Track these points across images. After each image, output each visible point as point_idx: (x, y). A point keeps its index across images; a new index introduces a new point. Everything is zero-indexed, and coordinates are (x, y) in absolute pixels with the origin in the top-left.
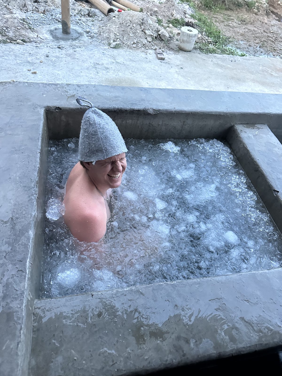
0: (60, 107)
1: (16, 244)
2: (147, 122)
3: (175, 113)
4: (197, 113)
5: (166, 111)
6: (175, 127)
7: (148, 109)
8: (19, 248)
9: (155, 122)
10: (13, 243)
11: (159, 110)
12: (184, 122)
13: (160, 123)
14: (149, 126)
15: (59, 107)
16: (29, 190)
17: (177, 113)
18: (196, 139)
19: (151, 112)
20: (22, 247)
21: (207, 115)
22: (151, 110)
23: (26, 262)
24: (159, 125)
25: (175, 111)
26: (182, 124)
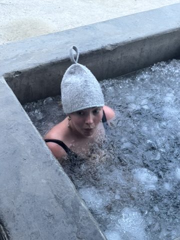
0: (19, 70)
1: (78, 221)
2: (106, 60)
3: (132, 43)
4: (153, 36)
5: (124, 43)
6: (134, 57)
7: (106, 46)
8: (84, 223)
9: (114, 58)
10: (75, 221)
11: (117, 44)
12: (142, 49)
13: (119, 57)
14: (109, 63)
15: (18, 72)
16: (52, 164)
17: (134, 42)
18: (156, 63)
19: (109, 48)
20: (85, 221)
21: (162, 35)
22: (109, 47)
23: (100, 234)
24: (118, 59)
25: (132, 41)
26: (140, 51)
